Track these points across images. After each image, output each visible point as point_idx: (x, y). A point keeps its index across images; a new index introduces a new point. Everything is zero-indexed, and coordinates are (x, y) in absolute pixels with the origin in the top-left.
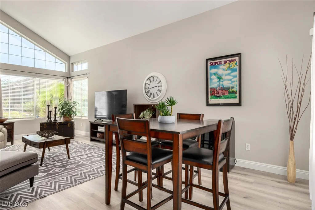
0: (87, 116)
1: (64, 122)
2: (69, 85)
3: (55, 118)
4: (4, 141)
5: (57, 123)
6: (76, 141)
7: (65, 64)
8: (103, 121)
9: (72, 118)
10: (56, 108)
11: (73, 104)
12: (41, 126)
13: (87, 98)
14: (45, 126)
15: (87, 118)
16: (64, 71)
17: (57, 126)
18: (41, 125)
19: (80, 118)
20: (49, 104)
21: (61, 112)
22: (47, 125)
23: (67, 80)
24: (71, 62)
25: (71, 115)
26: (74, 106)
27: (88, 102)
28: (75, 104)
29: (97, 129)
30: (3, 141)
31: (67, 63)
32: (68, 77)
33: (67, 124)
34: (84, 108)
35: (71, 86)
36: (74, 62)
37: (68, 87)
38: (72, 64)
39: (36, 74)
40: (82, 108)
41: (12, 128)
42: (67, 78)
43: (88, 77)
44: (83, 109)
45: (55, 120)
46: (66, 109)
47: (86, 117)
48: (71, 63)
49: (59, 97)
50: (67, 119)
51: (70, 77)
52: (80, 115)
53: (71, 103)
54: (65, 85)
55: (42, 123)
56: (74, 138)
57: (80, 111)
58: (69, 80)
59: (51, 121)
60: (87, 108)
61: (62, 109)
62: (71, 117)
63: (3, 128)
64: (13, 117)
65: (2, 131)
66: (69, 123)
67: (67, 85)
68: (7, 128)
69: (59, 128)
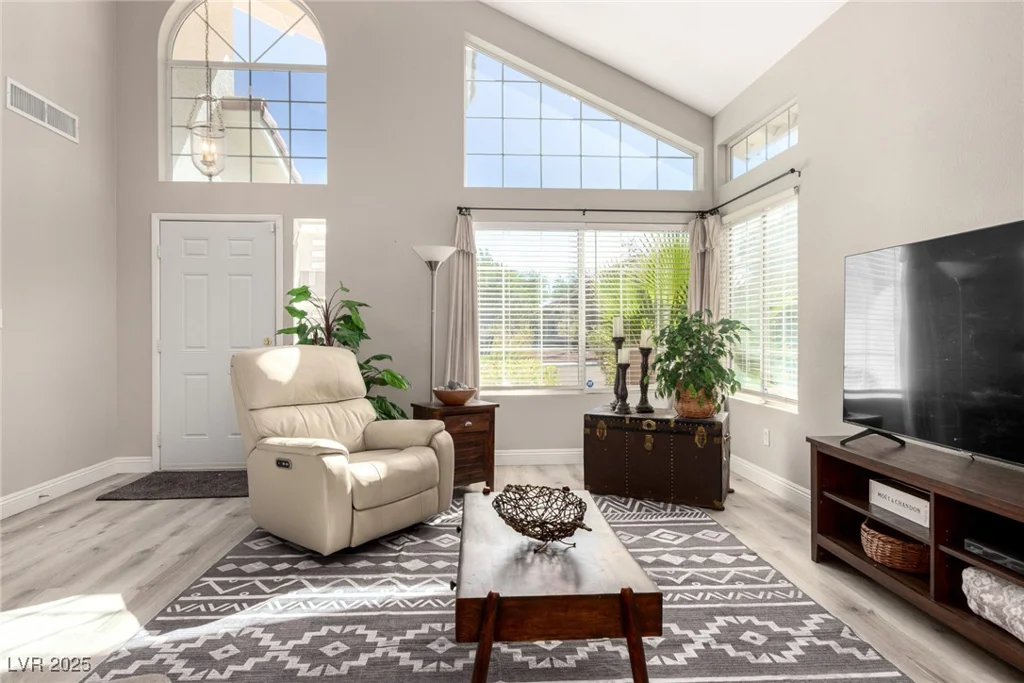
0: (795, 397)
1: (677, 422)
2: (707, 245)
3: (644, 399)
4: (439, 485)
5: (649, 425)
6: (732, 540)
7: (695, 156)
8: (903, 443)
9: (715, 401)
10: (646, 352)
11: (723, 331)
12: (588, 430)
13: (796, 302)
14: (602, 432)
15: (794, 409)
16: (691, 188)
17: (649, 436)
18: (586, 426)
19: (756, 400)
20: (622, 335)
21: (664, 372)
22: (608, 427)
23: (699, 228)
24: (720, 139)
25: (713, 387)
26: (725, 341)
27: (799, 320)
28: (730, 334)
29: (863, 496)
30: (436, 489)
31: (700, 150)
32: (707, 213)
33: (688, 433)
34: (776, 352)
35: (717, 251)
36: (732, 138)
37: (703, 255)
38: (725, 147)
39: (585, 211)
40: (768, 351)
41: (485, 426)
42: (702, 215)
43: (797, 189)
44: (772, 357)
45: (645, 408)
46: (687, 357)
47: (787, 400)
48: (720, 146)
49: (671, 302)
50: (693, 408)
51: (714, 211)
52: (758, 388)
53: (711, 326)
54: (692, 249)
55: (592, 416)
56: (726, 504)
57: (754, 367)
58: (711, 220)
59: (625, 409)
60: (794, 353)
61: (669, 357)
62: (709, 395)
63: (441, 431)
64: (514, 381)
65: (434, 443)
66: (701, 428)
67: (701, 248)
68: (469, 426)
69: (654, 445)
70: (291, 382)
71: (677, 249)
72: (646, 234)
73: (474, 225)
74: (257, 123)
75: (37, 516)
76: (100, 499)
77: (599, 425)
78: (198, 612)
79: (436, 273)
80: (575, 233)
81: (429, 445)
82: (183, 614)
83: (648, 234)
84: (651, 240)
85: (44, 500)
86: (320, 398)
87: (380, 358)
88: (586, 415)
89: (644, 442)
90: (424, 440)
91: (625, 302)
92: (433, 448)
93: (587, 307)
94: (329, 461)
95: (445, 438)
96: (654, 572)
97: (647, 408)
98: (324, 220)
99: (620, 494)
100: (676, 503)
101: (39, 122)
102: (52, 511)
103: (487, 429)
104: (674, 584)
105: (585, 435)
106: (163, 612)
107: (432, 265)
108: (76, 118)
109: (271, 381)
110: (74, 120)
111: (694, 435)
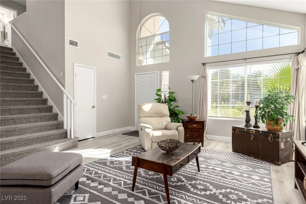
1: (262, 132)
2: (299, 66)
3: (256, 123)
5: (252, 132)
6: (268, 174)
10: (257, 107)
12: (233, 132)
14: (237, 132)
17: (252, 135)
20: (250, 101)
23: (296, 59)
33: (267, 136)
37: (298, 70)
39: (245, 59)
41: (201, 127)
42: (298, 54)
51: (303, 52)
54: (292, 68)
58: (301, 56)
63: (181, 126)
64: (222, 115)
65: (178, 129)
66: (271, 135)
67: (296, 67)
68: (194, 126)
69: (254, 139)
70: (148, 112)
71: (288, 68)
72: (274, 64)
73: (207, 68)
74: (164, 47)
75: (112, 135)
76: (122, 134)
77: (236, 130)
78: (118, 156)
79: (194, 83)
80: (244, 67)
81: (177, 129)
82: (116, 155)
83: (275, 64)
84: (276, 66)
85: (114, 133)
86: (156, 116)
87: (177, 107)
88: (233, 127)
89: (251, 137)
90: (175, 128)
91: (263, 89)
92: (178, 131)
93: (247, 91)
94: (147, 130)
95: (182, 128)
96: (224, 174)
97: (257, 126)
98: (168, 71)
99: (243, 154)
100: (261, 160)
101: (113, 58)
102: (114, 135)
103: (201, 128)
104: (227, 179)
105: (233, 133)
106: (114, 155)
107: (193, 81)
108: (121, 56)
109: (143, 111)
110: (120, 56)
111: (269, 137)
